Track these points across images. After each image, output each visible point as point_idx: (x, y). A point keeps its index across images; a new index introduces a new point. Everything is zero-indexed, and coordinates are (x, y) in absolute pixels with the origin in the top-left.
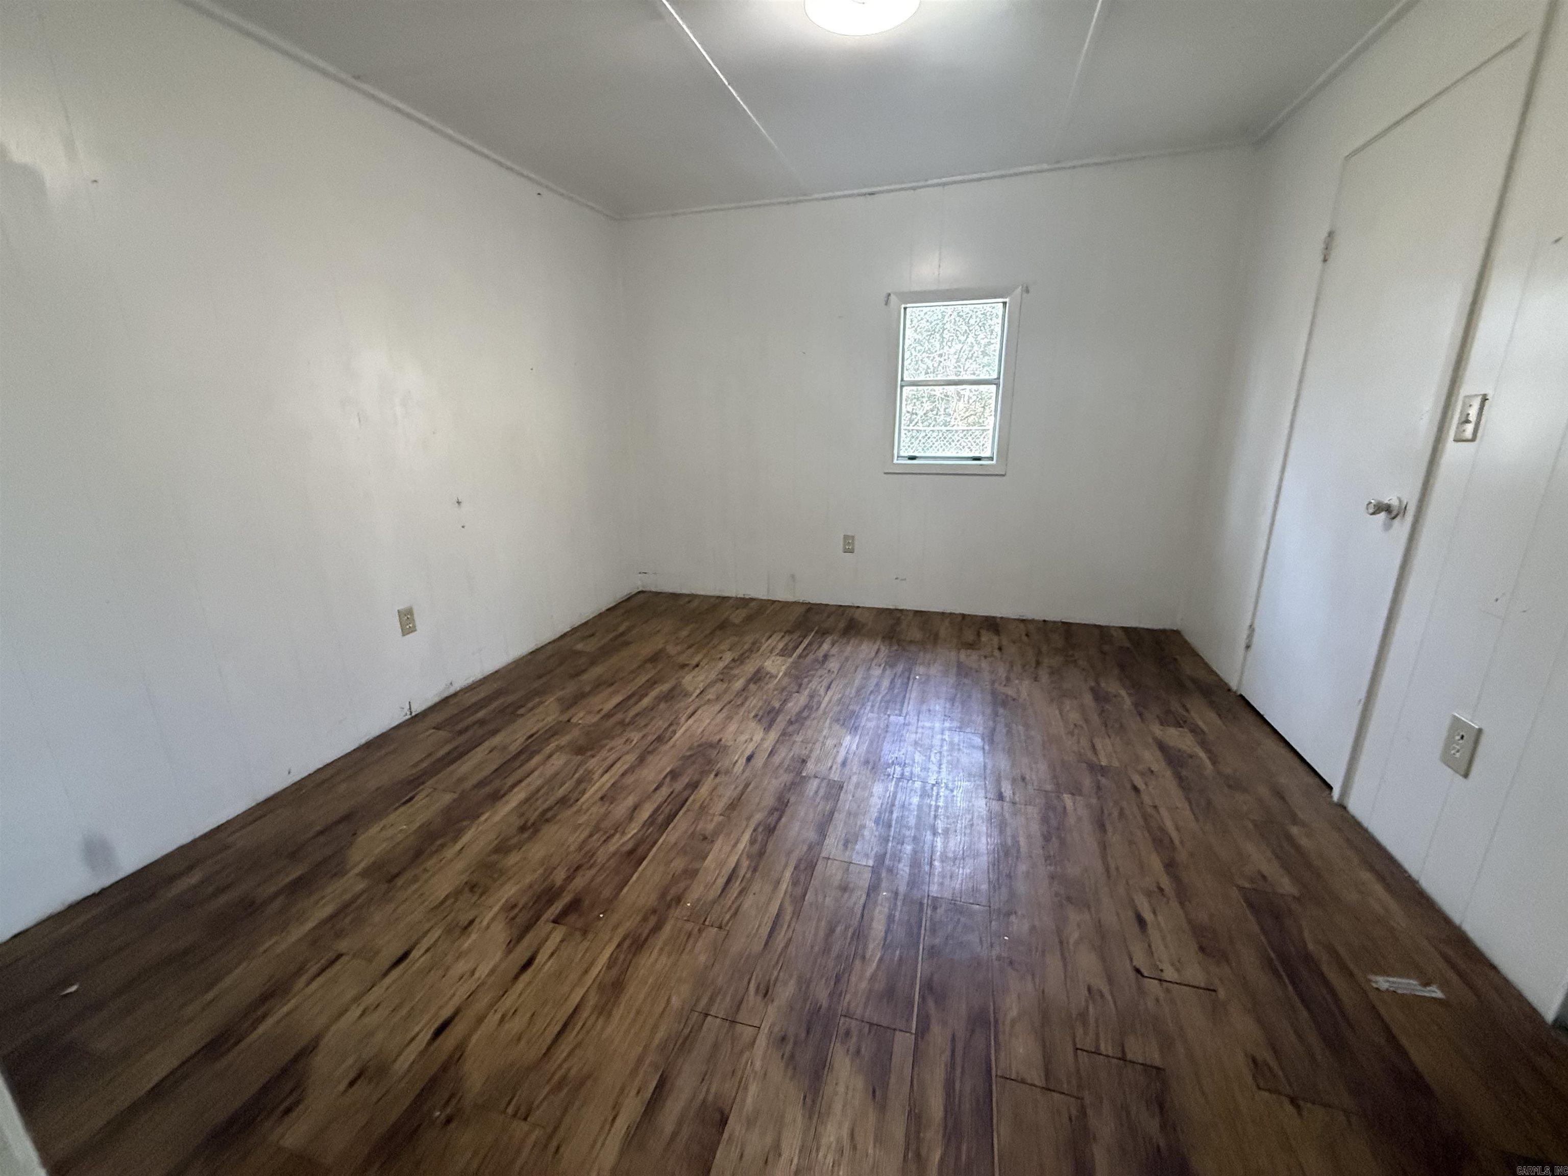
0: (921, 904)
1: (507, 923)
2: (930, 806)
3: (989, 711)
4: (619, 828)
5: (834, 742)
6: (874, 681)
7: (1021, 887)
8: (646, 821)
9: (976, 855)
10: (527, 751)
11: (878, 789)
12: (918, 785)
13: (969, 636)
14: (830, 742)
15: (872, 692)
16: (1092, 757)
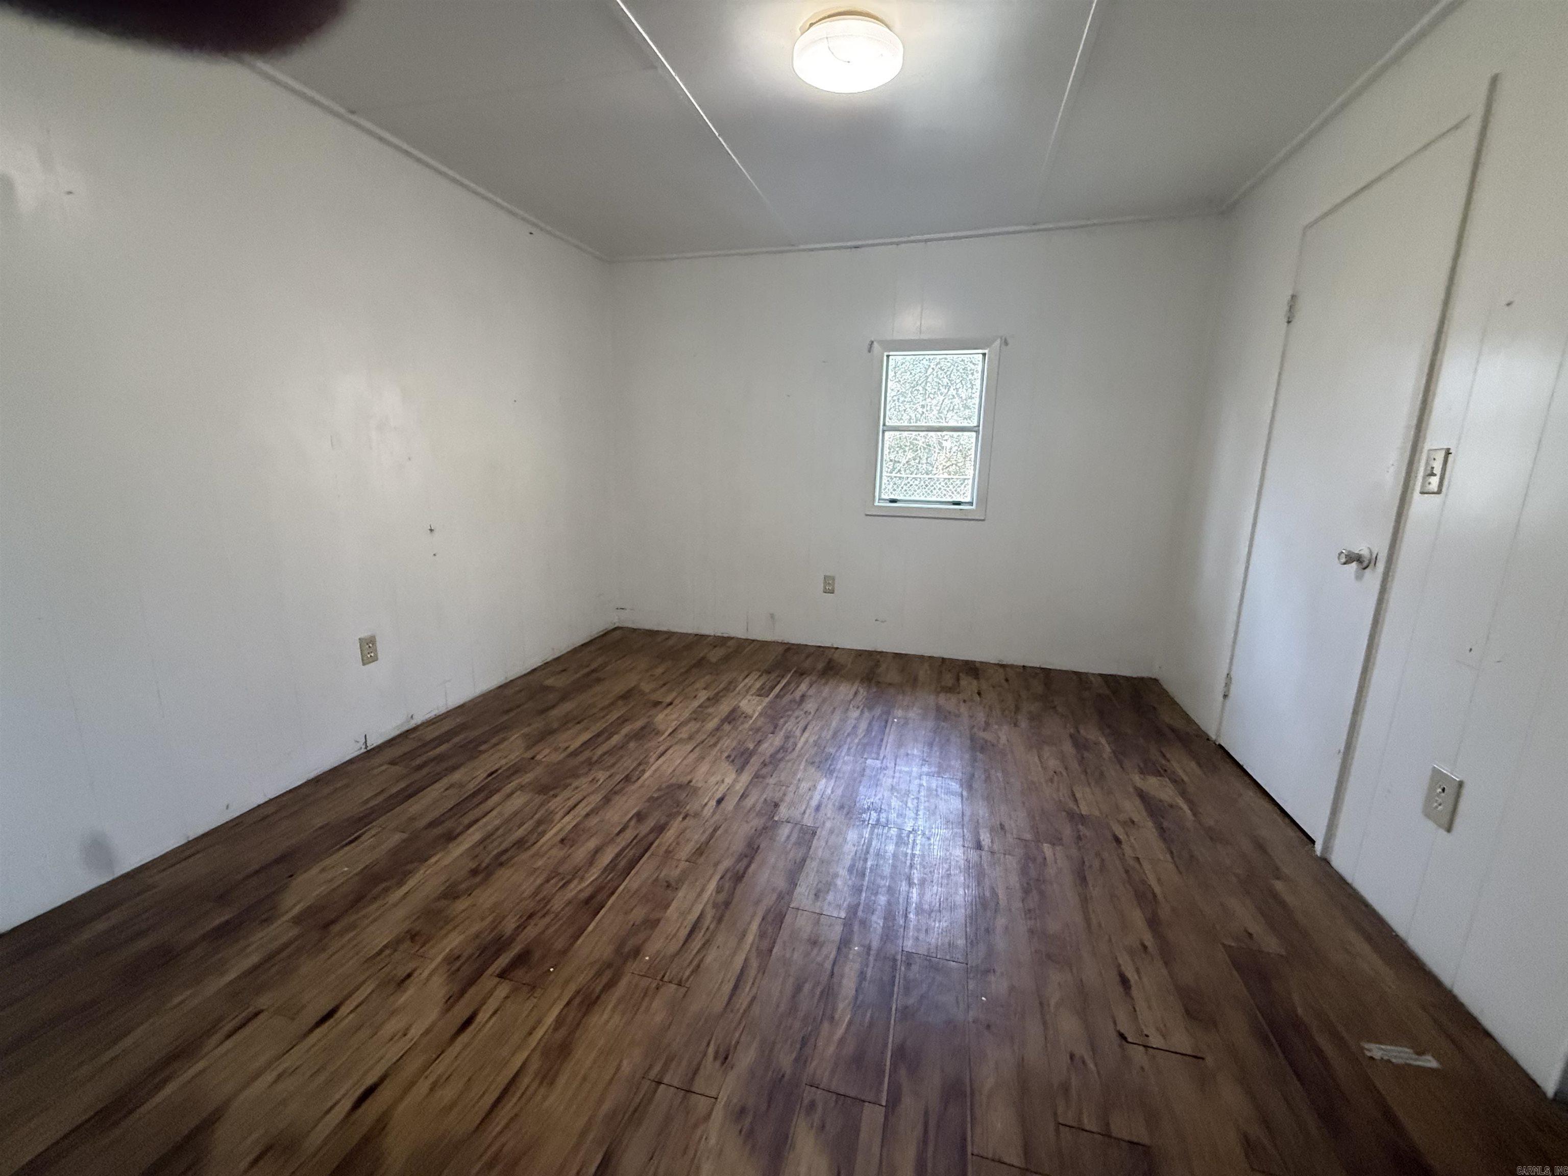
0: (895, 960)
1: (449, 976)
2: (906, 854)
3: (967, 756)
4: (577, 873)
5: (809, 784)
6: (851, 722)
7: (1000, 943)
8: (608, 865)
9: (953, 908)
10: (485, 791)
11: (852, 835)
12: (894, 831)
13: (948, 679)
14: (804, 785)
15: (849, 735)
16: (1072, 805)
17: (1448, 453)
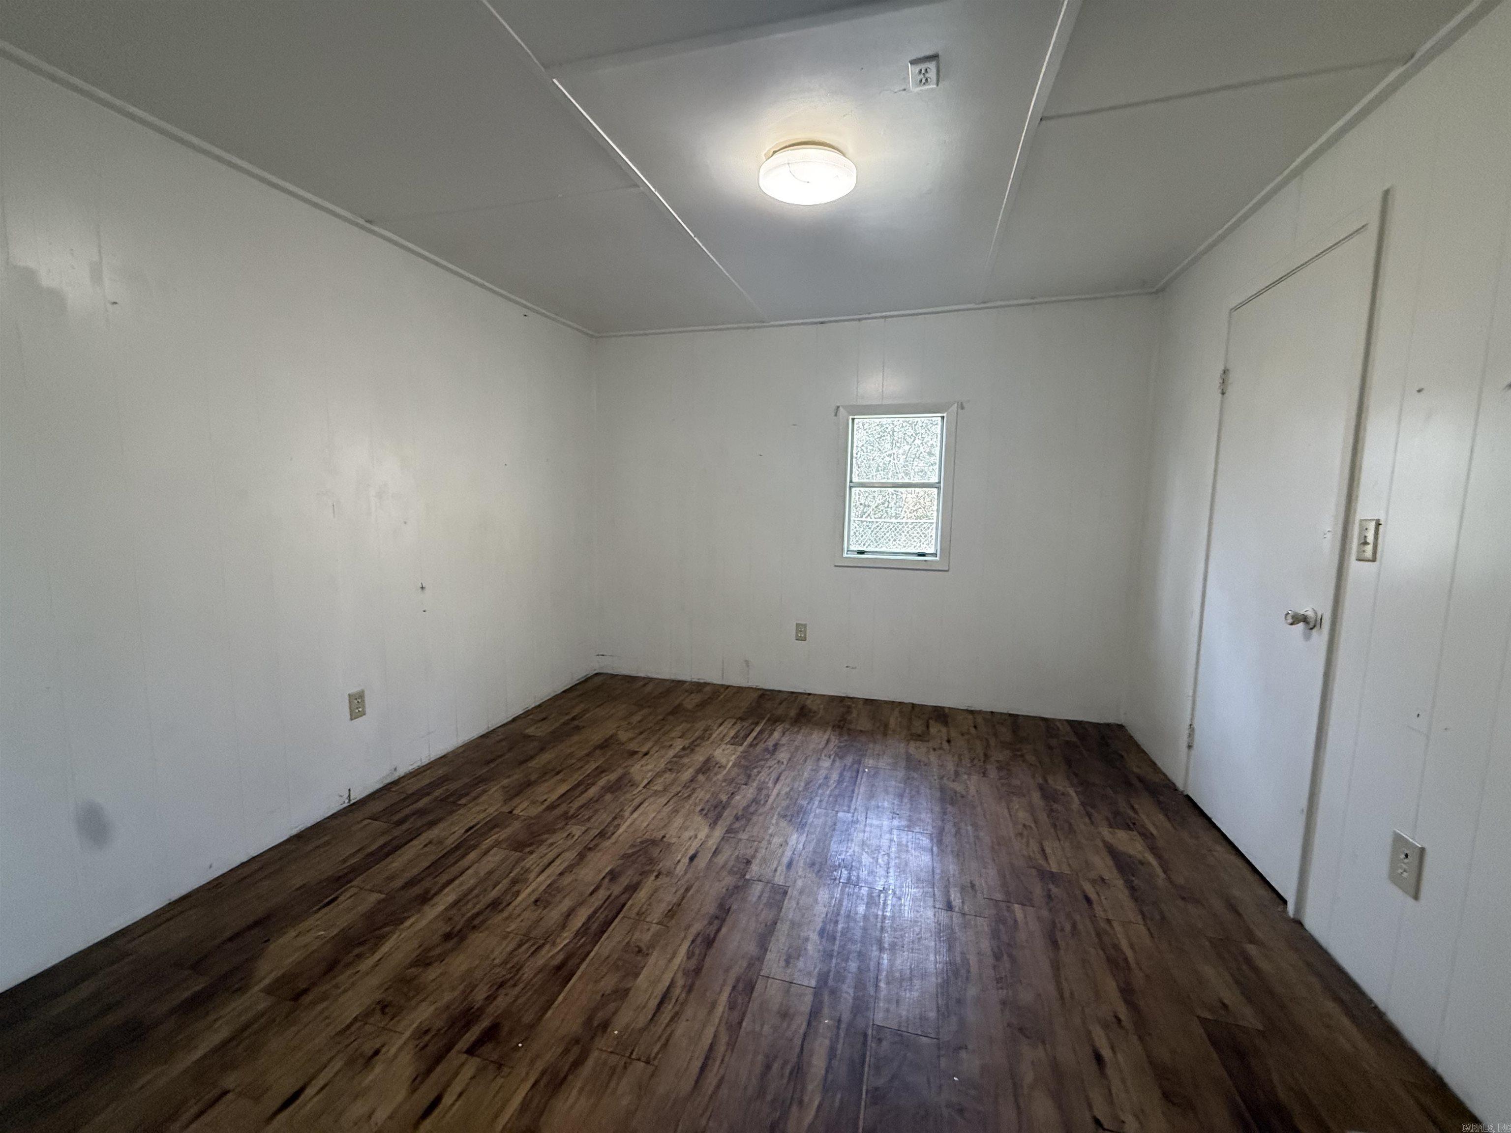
0: (865, 1035)
1: (416, 1053)
2: (877, 915)
3: (937, 809)
4: (548, 938)
5: (781, 840)
6: (823, 773)
7: (972, 1015)
8: (580, 928)
9: (924, 976)
10: (462, 847)
11: (823, 895)
12: (864, 891)
13: (918, 726)
14: (776, 840)
15: (820, 786)
16: (1042, 862)
17: (1378, 524)
